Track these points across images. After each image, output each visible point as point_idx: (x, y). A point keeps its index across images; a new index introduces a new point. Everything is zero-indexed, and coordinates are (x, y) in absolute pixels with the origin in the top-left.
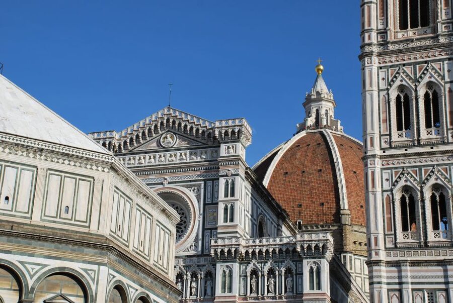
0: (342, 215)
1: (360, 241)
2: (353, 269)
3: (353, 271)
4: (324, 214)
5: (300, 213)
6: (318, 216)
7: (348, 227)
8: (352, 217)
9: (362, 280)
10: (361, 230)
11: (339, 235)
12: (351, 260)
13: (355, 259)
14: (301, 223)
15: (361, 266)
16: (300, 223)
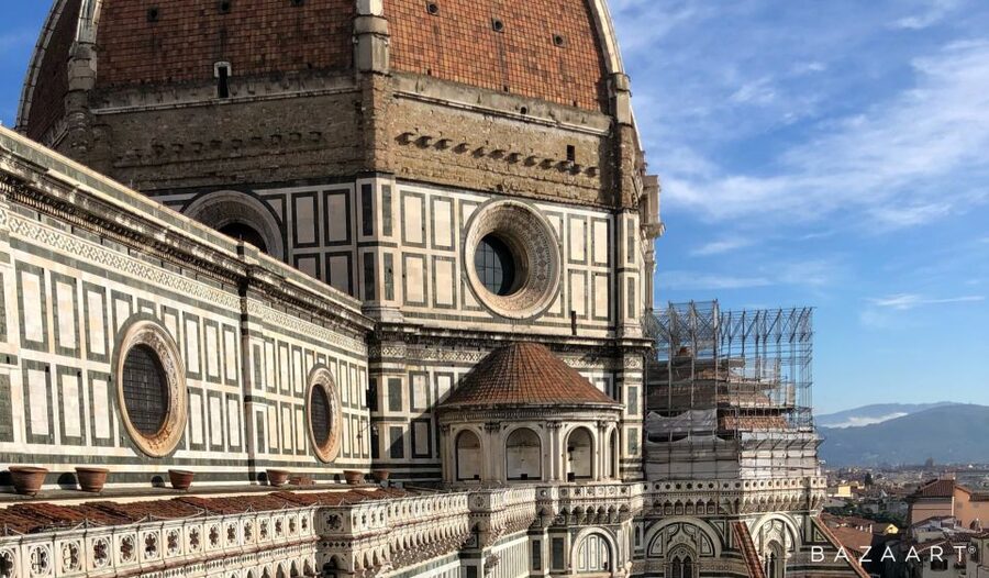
0: (358, 36)
1: (424, 132)
2: (397, 230)
3: (396, 237)
4: (306, 37)
5: (224, 33)
6: (282, 43)
7: (378, 81)
8: (397, 47)
9: (425, 267)
10: (427, 94)
11: (352, 113)
12: (387, 199)
13: (403, 194)
14: (229, 73)
15: (424, 218)
16: (223, 70)
